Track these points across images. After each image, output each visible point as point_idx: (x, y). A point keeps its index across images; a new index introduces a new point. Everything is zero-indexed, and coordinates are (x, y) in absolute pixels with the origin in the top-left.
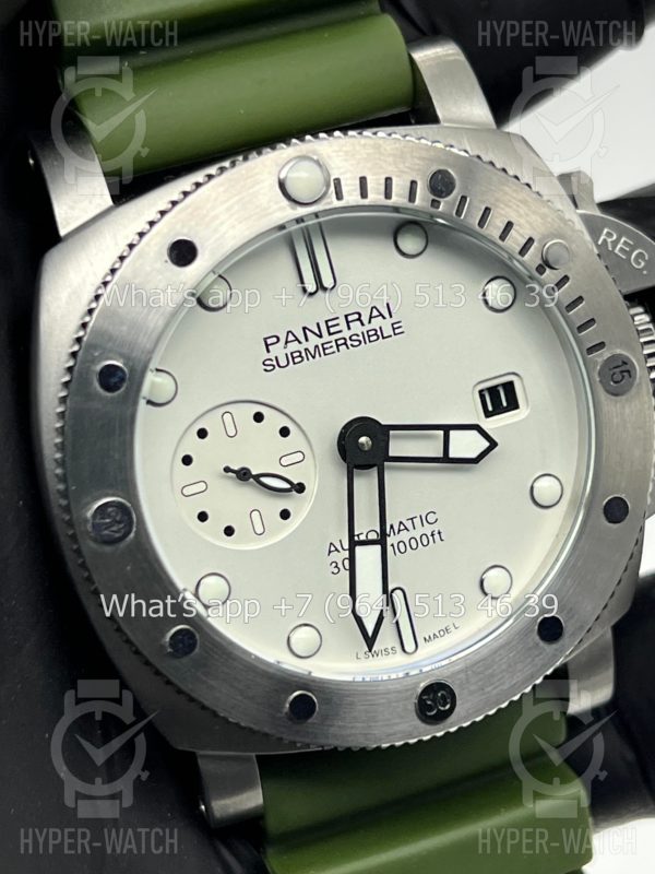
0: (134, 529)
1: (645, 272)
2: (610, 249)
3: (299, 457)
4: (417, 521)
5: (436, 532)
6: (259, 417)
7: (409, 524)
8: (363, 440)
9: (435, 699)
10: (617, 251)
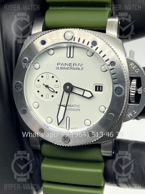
0: (22, 88)
1: (138, 74)
2: (132, 67)
3: (58, 87)
4: (76, 106)
5: (79, 109)
6: (53, 77)
7: (74, 106)
8: (68, 87)
9: (66, 138)
10: (133, 68)
